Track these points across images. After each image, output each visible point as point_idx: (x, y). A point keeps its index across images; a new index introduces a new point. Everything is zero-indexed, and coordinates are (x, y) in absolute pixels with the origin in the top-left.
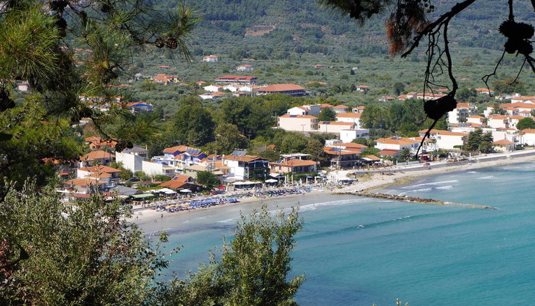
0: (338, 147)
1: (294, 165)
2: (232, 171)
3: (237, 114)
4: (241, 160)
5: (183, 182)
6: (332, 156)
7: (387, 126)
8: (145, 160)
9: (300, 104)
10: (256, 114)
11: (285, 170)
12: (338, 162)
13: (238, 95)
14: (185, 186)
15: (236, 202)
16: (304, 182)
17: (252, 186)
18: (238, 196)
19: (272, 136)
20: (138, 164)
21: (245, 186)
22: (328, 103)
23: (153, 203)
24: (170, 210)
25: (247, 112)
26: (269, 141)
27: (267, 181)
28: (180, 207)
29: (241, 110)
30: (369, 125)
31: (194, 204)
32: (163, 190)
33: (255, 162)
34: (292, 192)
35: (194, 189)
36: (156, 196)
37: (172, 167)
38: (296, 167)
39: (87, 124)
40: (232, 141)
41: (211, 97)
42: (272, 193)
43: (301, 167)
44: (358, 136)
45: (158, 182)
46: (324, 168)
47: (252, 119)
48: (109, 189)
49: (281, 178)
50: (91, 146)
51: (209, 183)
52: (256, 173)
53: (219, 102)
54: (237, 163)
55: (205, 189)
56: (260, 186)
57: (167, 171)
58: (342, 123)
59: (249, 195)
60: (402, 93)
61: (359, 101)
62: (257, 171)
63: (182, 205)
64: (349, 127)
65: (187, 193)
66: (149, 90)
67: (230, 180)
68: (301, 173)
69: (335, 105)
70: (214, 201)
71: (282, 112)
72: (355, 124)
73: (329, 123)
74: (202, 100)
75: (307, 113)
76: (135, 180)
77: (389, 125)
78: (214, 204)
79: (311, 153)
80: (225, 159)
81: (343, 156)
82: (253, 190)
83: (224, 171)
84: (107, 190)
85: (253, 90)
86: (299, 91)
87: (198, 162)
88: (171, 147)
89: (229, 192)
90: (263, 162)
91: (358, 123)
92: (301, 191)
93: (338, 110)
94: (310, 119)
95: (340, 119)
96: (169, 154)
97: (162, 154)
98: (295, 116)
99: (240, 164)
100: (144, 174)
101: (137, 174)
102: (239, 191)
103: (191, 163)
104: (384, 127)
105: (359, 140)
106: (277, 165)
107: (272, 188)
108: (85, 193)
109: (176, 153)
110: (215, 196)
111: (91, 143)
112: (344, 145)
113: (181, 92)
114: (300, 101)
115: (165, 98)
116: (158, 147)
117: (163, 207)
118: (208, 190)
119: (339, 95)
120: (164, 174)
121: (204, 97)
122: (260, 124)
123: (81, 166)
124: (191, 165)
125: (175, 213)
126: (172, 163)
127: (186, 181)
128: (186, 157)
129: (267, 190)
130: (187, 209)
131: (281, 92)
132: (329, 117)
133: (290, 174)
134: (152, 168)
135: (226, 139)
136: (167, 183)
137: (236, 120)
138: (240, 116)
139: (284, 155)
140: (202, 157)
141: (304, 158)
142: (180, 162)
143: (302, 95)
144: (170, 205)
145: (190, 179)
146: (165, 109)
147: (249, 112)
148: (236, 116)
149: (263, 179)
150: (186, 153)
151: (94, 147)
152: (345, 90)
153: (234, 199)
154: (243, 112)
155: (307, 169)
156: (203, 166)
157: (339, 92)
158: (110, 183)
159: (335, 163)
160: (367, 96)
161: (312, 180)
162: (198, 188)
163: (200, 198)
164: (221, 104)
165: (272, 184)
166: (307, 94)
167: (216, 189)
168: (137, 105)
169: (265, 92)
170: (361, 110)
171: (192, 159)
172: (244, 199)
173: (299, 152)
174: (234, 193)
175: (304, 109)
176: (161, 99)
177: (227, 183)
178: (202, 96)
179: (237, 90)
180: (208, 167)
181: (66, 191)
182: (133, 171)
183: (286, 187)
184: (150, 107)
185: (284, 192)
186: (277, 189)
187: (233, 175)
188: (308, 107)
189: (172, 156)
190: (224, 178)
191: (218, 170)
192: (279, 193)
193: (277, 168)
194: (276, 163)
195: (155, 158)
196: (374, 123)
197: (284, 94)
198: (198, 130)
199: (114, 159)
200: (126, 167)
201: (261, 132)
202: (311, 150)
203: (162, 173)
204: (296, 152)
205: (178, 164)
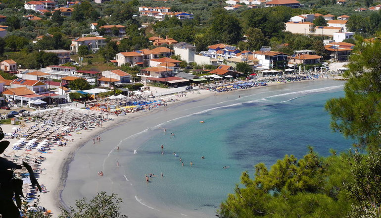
0: (333, 45)
1: (305, 59)
2: (260, 63)
3: (257, 21)
4: (267, 54)
5: (226, 70)
6: (331, 52)
7: (367, 30)
8: (196, 54)
9: (299, 13)
10: (271, 21)
11: (298, 62)
12: (335, 57)
13: (251, 7)
14: (228, 73)
15: (266, 85)
16: (313, 70)
17: (275, 73)
18: (266, 80)
19: (283, 37)
20: (191, 57)
21: (271, 73)
22: (319, 12)
23: (206, 85)
24: (219, 91)
25: (265, 19)
26: (281, 41)
27: (286, 70)
28: (226, 88)
29: (260, 18)
30: (353, 29)
31: (236, 86)
32: (213, 76)
33: (278, 56)
34: (304, 78)
35: (235, 76)
36: (208, 80)
37: (215, 59)
38: (307, 60)
39: (147, 27)
40: (257, 40)
41: (232, 8)
42: (291, 79)
43: (310, 60)
44: (347, 37)
45: (208, 70)
46: (326, 61)
47: (268, 25)
48: (175, 74)
49: (296, 68)
50: (154, 43)
51: (245, 71)
52: (278, 64)
53: (239, 12)
54: (264, 57)
55: (242, 75)
56: (281, 74)
57: (213, 62)
58: (332, 28)
59: (274, 80)
60: (371, 5)
61: (341, 11)
62: (279, 63)
63: (228, 87)
64: (338, 30)
65: (229, 78)
66: (187, 3)
67: (259, 69)
68: (310, 64)
69: (324, 15)
70: (250, 84)
71: (287, 19)
72: (343, 29)
73: (323, 28)
74: (226, 10)
75: (305, 21)
76: (189, 68)
77: (369, 28)
78: (250, 86)
79: (316, 49)
80: (255, 53)
81: (339, 52)
82: (277, 77)
83: (254, 62)
84: (173, 75)
85: (262, 3)
86: (295, 4)
87: (234, 55)
88: (212, 45)
89: (260, 77)
90: (284, 56)
91: (345, 28)
92: (312, 77)
93: (327, 18)
94: (308, 25)
95: (330, 25)
96: (212, 49)
97: (206, 50)
98: (298, 23)
99: (267, 57)
100: (196, 64)
101: (190, 64)
102: (267, 77)
103: (229, 56)
104: (364, 31)
105: (348, 40)
106: (292, 59)
107: (290, 75)
108: (158, 77)
109: (218, 49)
110: (250, 81)
111: (154, 41)
112: (338, 44)
113: (210, 5)
114: (298, 12)
115: (199, 9)
116: (203, 45)
117: (214, 88)
118: (245, 76)
119: (324, 7)
120: (211, 64)
121: (228, 8)
122: (274, 28)
123: (152, 58)
124: (229, 58)
125: (223, 92)
126: (214, 56)
127: (228, 70)
128: (225, 52)
129: (287, 76)
130: (231, 90)
131: (283, 5)
132: (322, 23)
133: (302, 65)
134: (201, 60)
135: (253, 39)
136: (214, 71)
137: (257, 25)
138: (260, 23)
139: (296, 51)
140: (237, 52)
141: (310, 53)
142: (220, 56)
143: (297, 7)
144: (219, 87)
145: (231, 68)
146: (201, 17)
147: (266, 20)
148: (257, 22)
149: (283, 68)
150: (225, 49)
151: (156, 44)
152: (328, 4)
153: (264, 83)
154: (262, 19)
155: (314, 61)
156: (239, 58)
157: (324, 5)
158: (175, 71)
159: (334, 57)
160: (345, 8)
161: (319, 69)
162: (237, 75)
163: (240, 82)
164: (241, 14)
165: (290, 72)
166: (301, 6)
167: (250, 76)
168: (182, 14)
169: (271, 5)
170: (345, 18)
171: (229, 54)
172: (270, 83)
173: (307, 48)
174: (264, 78)
175: (302, 17)
176: (197, 10)
177: (257, 71)
178: (226, 8)
179: (250, 3)
180: (243, 60)
181: (144, 76)
182: (188, 62)
183: (300, 74)
184: (191, 16)
185: (299, 79)
186: (294, 76)
187: (261, 66)
188: (305, 15)
189: (215, 51)
190: (255, 67)
191: (251, 62)
192: (296, 79)
193: (292, 61)
194: (291, 57)
195: (202, 52)
196: (358, 27)
197: (285, 6)
198: (230, 32)
199: (173, 53)
200: (182, 59)
201: (275, 34)
202: (316, 47)
203: (209, 64)
204: (305, 49)
205: (219, 57)
